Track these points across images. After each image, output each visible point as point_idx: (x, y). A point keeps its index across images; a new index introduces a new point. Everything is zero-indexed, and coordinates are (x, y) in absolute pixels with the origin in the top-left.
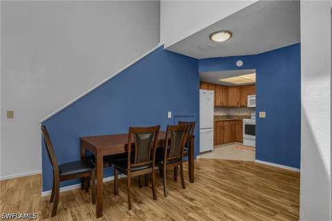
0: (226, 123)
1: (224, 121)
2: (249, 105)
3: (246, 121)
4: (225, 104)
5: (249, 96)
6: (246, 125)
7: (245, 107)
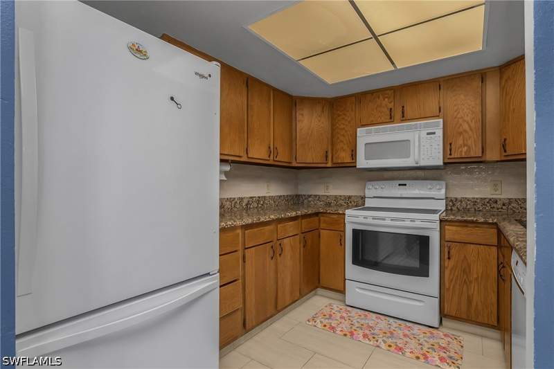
0: (291, 228)
1: (280, 221)
2: (362, 162)
3: (355, 219)
4: (283, 157)
5: (361, 131)
6: (355, 232)
7: (350, 167)
